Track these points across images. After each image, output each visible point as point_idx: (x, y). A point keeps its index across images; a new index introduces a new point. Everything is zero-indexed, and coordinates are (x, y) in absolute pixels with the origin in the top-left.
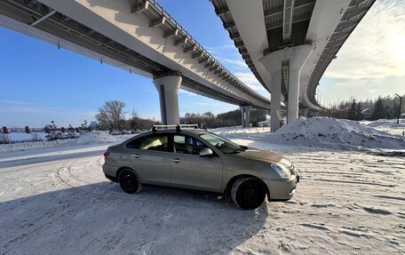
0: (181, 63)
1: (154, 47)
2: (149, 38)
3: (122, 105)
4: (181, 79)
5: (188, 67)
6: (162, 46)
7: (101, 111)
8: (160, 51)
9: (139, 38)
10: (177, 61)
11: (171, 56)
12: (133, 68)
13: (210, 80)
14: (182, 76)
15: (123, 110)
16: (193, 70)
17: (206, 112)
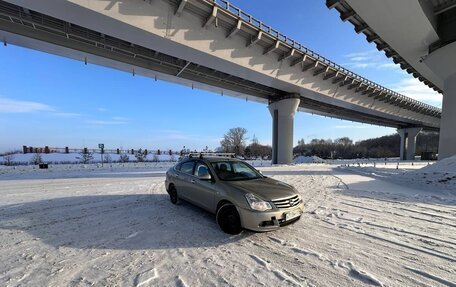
0: (299, 84)
1: (267, 73)
2: (262, 66)
3: (244, 132)
4: (299, 101)
5: (308, 86)
6: (276, 71)
7: (226, 137)
8: (274, 76)
9: (252, 68)
10: (293, 82)
11: (286, 78)
12: (249, 96)
13: (341, 98)
14: (301, 98)
15: (245, 136)
16: (315, 90)
17: (342, 137)
